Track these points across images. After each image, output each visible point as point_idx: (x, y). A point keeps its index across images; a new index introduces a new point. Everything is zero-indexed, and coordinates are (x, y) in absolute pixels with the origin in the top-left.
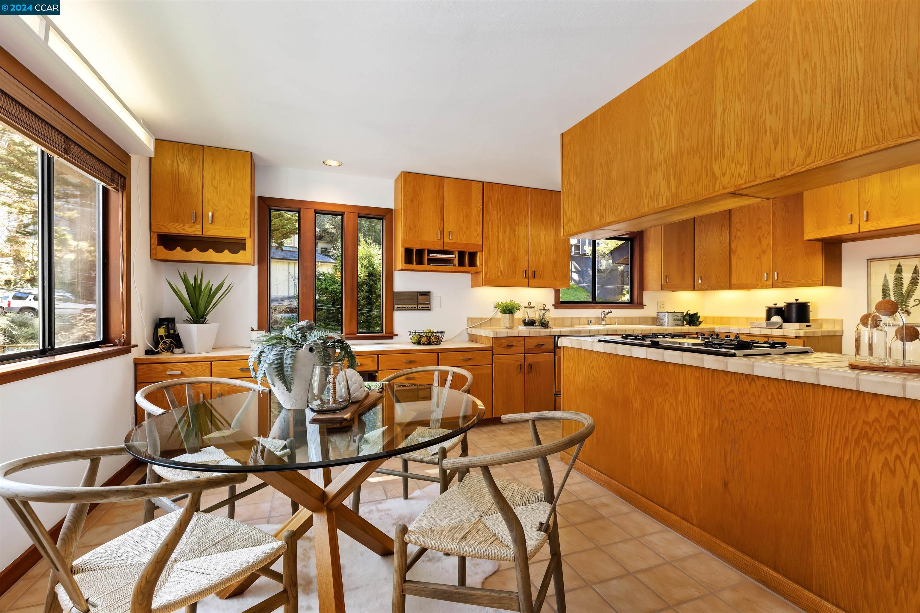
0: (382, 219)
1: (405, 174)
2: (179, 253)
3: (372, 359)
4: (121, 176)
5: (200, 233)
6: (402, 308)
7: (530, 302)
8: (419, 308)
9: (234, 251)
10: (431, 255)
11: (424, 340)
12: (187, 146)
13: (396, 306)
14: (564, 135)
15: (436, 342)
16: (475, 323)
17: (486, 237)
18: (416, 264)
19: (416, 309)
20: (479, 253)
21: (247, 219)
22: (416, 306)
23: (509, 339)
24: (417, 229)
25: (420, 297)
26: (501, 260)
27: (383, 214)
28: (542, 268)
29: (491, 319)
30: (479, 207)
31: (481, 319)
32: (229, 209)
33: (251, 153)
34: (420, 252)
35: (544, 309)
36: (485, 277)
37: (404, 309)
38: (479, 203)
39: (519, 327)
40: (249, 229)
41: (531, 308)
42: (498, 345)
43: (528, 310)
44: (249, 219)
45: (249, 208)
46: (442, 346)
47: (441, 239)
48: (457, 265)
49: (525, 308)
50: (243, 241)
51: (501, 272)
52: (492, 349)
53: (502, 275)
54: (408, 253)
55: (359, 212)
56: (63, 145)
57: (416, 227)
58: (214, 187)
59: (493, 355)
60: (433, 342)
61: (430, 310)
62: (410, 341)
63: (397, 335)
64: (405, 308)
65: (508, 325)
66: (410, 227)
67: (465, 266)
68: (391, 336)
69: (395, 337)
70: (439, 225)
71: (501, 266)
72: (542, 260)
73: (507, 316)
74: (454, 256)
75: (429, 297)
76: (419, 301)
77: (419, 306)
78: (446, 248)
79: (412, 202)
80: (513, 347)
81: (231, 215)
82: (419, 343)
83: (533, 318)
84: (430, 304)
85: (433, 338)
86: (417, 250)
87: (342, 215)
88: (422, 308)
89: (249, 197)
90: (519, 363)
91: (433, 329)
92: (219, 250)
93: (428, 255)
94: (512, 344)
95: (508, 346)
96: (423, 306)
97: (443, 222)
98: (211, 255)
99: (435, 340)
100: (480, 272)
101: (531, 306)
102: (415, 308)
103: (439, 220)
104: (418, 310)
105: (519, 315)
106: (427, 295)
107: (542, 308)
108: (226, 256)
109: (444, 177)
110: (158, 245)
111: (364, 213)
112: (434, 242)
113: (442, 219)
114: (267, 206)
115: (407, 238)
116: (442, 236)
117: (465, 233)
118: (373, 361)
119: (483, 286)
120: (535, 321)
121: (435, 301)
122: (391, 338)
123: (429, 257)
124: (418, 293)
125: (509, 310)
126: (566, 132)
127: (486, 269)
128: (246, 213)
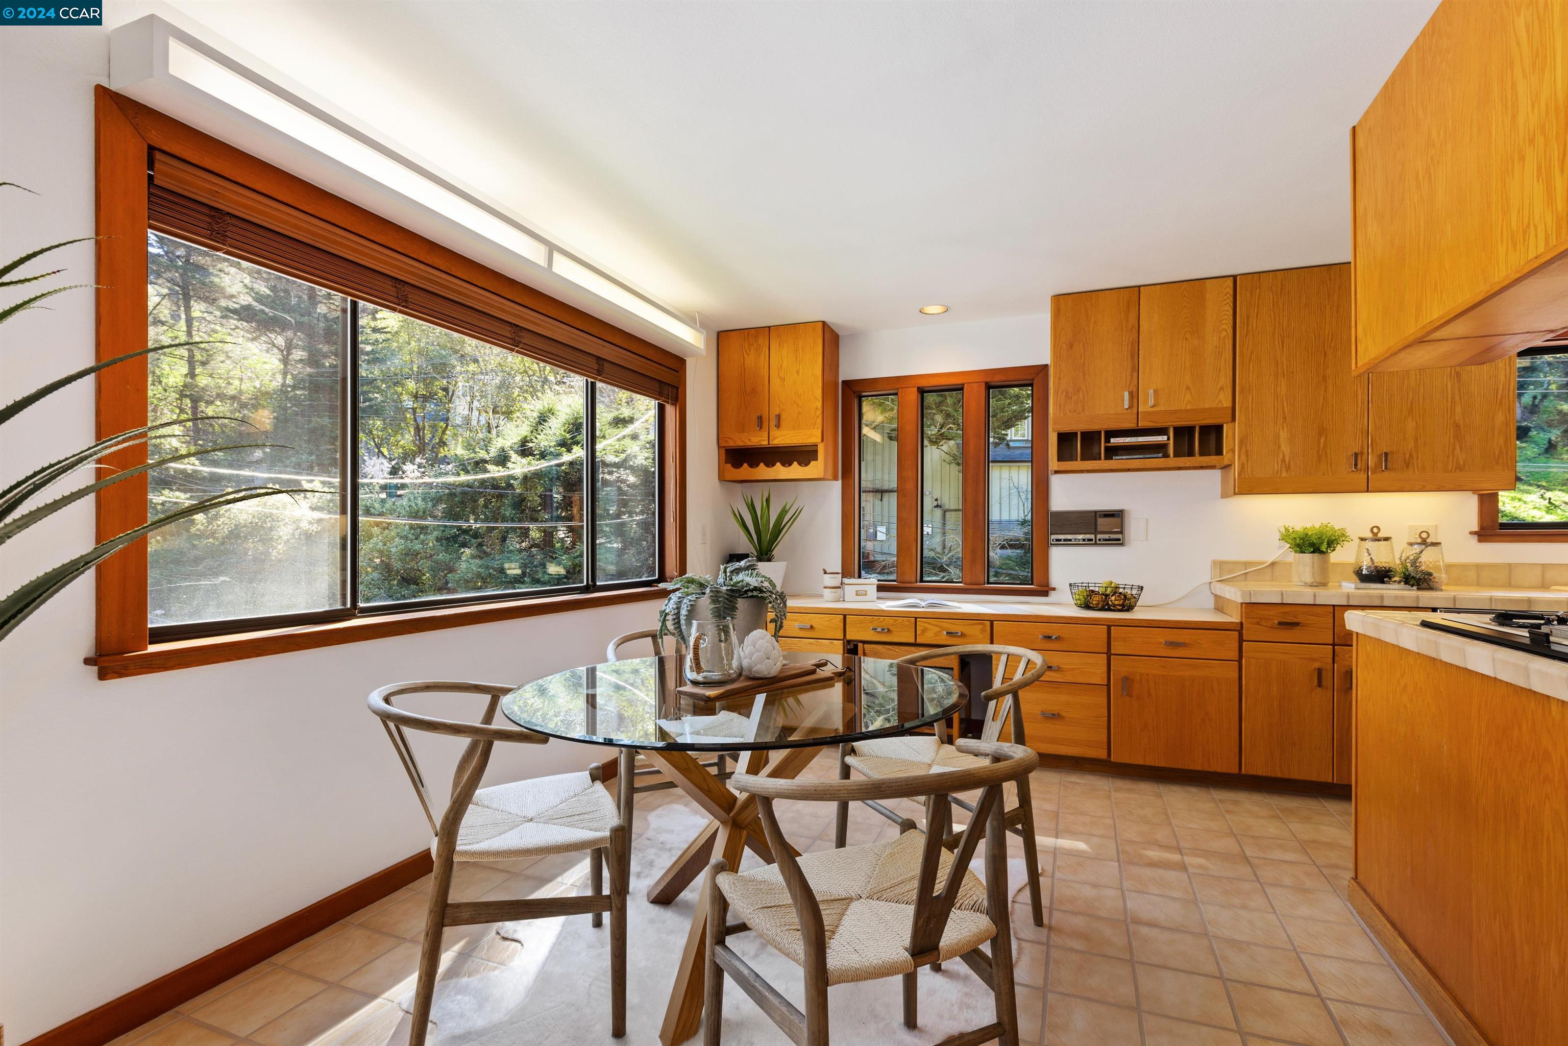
0: (1031, 385)
1: (1058, 299)
2: (745, 471)
3: (981, 626)
4: (672, 386)
5: (766, 443)
6: (1065, 540)
7: (1378, 528)
8: (1100, 540)
9: (804, 462)
10: (1112, 440)
11: (1095, 600)
12: (753, 331)
13: (1054, 537)
14: (1357, 129)
15: (1119, 605)
16: (1231, 572)
17: (1242, 391)
18: (1082, 460)
19: (1093, 542)
20: (1225, 425)
21: (818, 417)
22: (1092, 537)
23: (1287, 609)
24: (1081, 395)
25: (1101, 521)
26: (1284, 435)
27: (1031, 377)
28: (1412, 444)
29: (1273, 564)
30: (1225, 330)
31: (1247, 564)
32: (798, 406)
33: (824, 323)
34: (1090, 438)
35: (1424, 542)
36: (1239, 475)
37: (1068, 543)
38: (1224, 322)
39: (1344, 584)
40: (820, 431)
41: (1379, 540)
42: (1255, 620)
43: (1369, 544)
44: (820, 417)
45: (821, 400)
46: (1137, 614)
47: (1131, 407)
48: (1172, 455)
49: (1362, 539)
50: (813, 448)
51: (1283, 461)
52: (1239, 628)
53: (1288, 468)
54: (1065, 439)
55: (987, 380)
56: (596, 367)
57: (1078, 391)
58: (781, 378)
59: (1241, 641)
60: (1114, 605)
61: (1122, 544)
62: (1073, 602)
63: (1054, 589)
64: (1070, 540)
65: (1309, 580)
66: (1067, 393)
67: (1195, 456)
68: (1044, 590)
69: (1052, 593)
70: (1128, 382)
71: (1285, 448)
72: (1410, 424)
73: (1307, 557)
74: (1165, 438)
75: (1119, 519)
76: (1099, 528)
77: (1099, 536)
78: (1143, 424)
79: (1071, 346)
80: (1298, 628)
81: (799, 413)
82: (1087, 606)
83: (1386, 565)
84: (1121, 532)
85: (1113, 598)
86: (1082, 433)
87: (960, 388)
88: (1106, 540)
89: (820, 384)
90: (1317, 665)
91: (1118, 580)
92: (787, 463)
93: (1107, 440)
94: (1296, 620)
95: (1280, 623)
96: (1107, 536)
97: (1136, 374)
98: (780, 471)
99: (1117, 602)
100: (1231, 465)
101: (1380, 535)
102: (1091, 540)
103: (1129, 370)
104: (1096, 544)
105: (1342, 556)
106: (1117, 515)
107: (1419, 540)
108: (795, 471)
109: (1139, 287)
110: (726, 462)
111: (996, 379)
112: (1117, 414)
113: (1136, 369)
114: (854, 393)
115: (1062, 414)
116: (1135, 401)
117: (1188, 388)
118: (983, 631)
119: (1235, 494)
120: (1389, 570)
121: (1134, 528)
122: (1045, 593)
123: (1109, 445)
124: (1096, 512)
125: (1312, 545)
126: (1360, 122)
127: (1243, 457)
128: (817, 408)
